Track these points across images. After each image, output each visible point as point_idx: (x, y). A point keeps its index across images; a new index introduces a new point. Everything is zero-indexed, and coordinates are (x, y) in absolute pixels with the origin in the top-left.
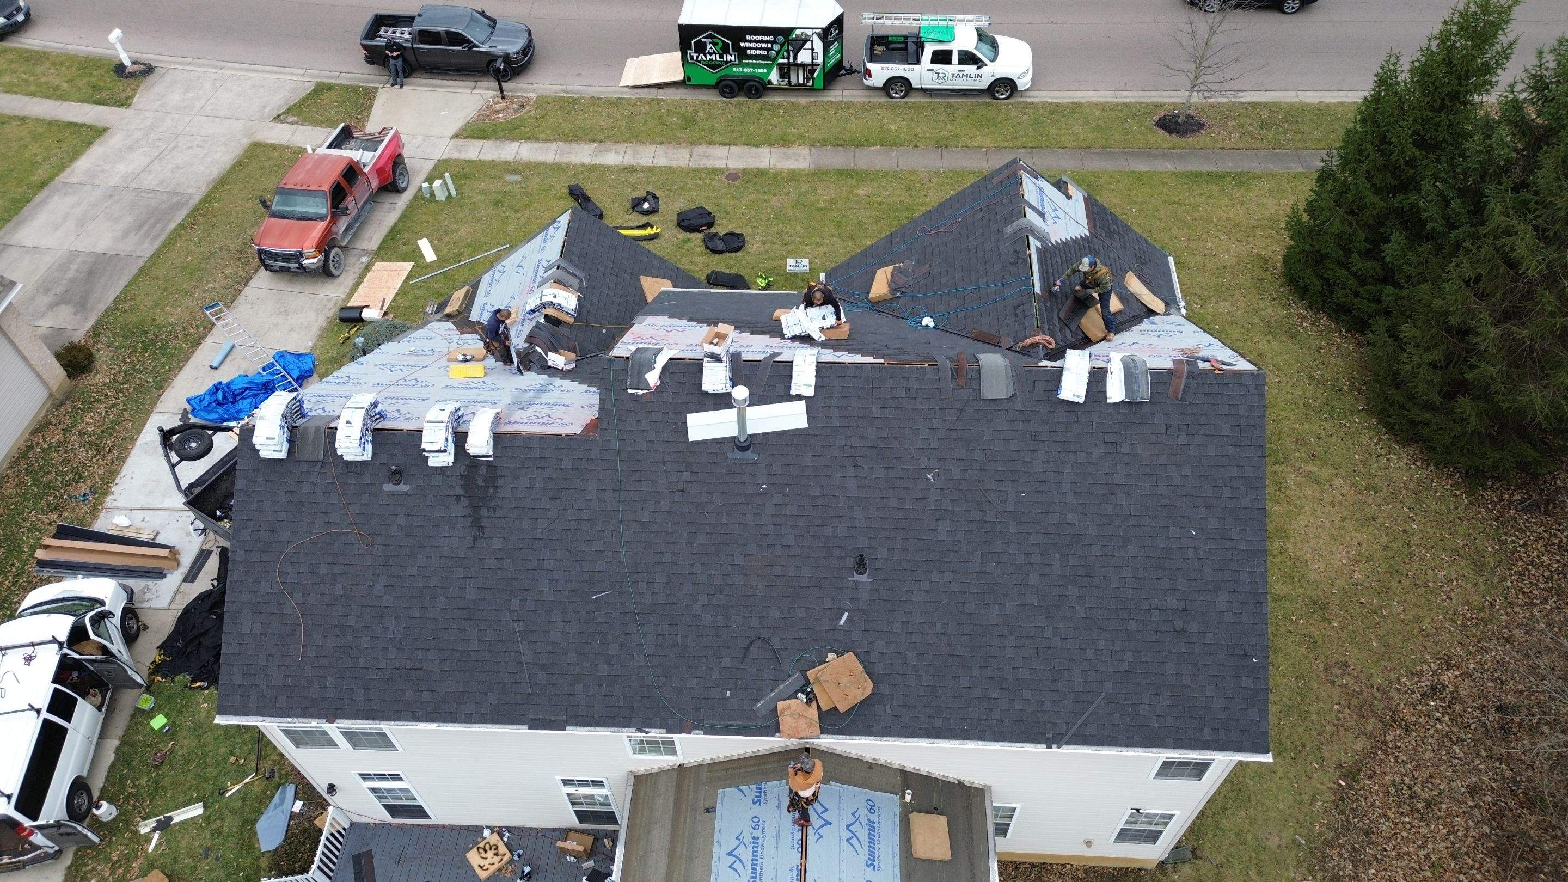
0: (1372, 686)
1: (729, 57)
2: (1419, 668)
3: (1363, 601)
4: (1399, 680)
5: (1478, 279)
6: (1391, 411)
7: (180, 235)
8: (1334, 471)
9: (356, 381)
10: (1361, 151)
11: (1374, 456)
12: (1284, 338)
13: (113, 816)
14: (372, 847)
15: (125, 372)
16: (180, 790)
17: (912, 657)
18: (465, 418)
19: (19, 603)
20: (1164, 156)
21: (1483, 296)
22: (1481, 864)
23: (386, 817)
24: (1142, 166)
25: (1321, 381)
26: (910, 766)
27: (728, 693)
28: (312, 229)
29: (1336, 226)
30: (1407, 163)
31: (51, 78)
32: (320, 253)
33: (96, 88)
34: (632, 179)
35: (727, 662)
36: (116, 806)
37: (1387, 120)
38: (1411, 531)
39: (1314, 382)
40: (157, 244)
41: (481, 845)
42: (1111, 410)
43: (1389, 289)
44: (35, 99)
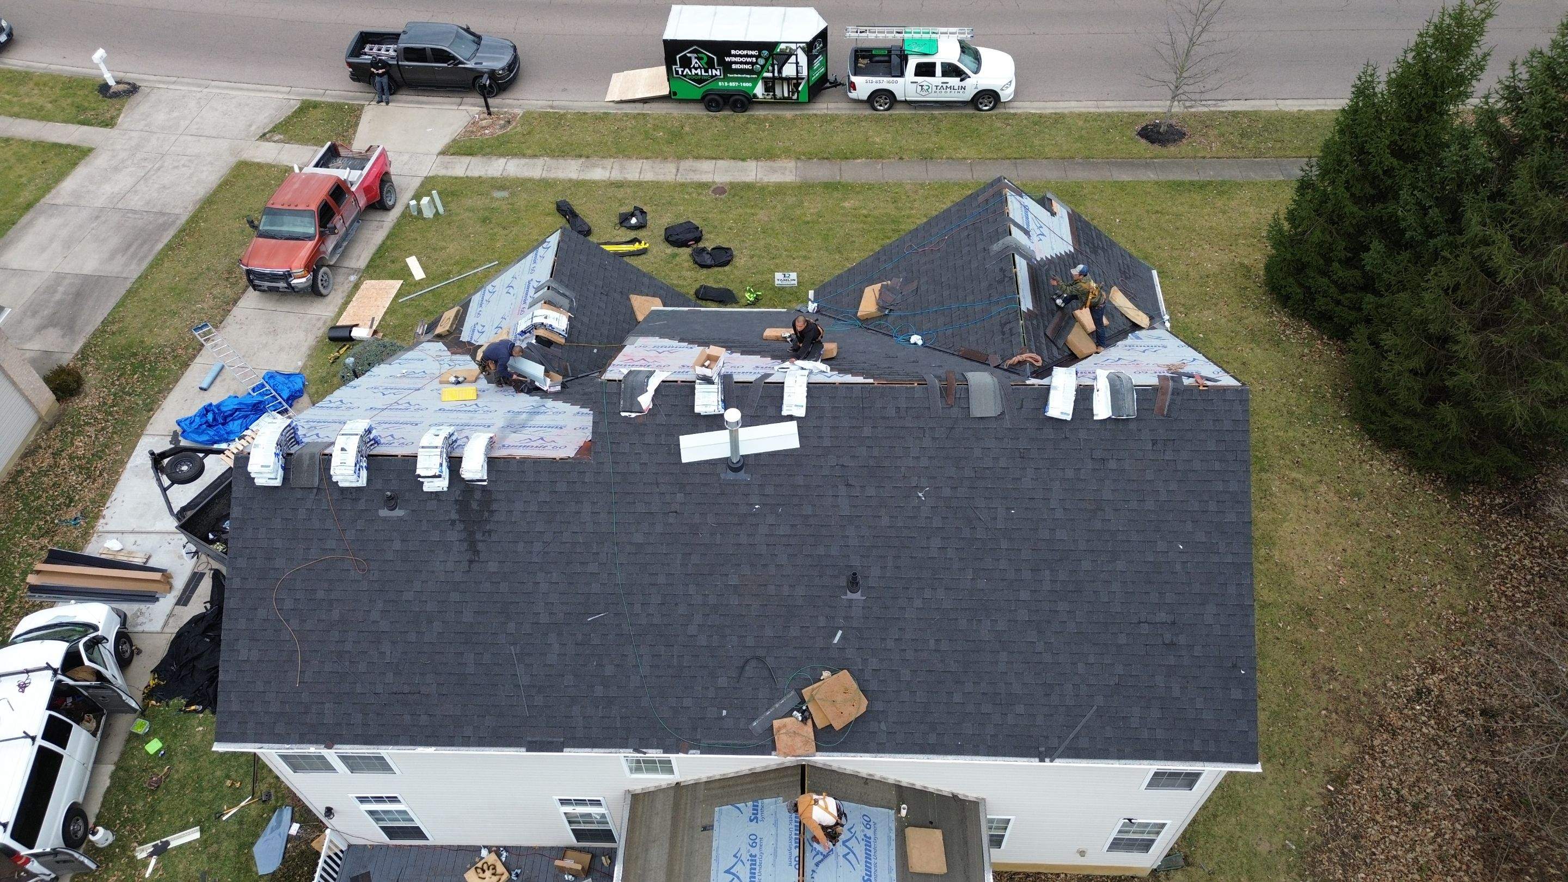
0: (1359, 691)
1: (714, 71)
2: (1405, 672)
3: (1349, 606)
4: (1385, 685)
5: (1456, 287)
6: (1374, 418)
7: (167, 256)
8: (1319, 478)
9: (349, 405)
10: (1340, 162)
11: (1357, 463)
12: (1267, 346)
13: (109, 841)
14: (370, 868)
15: (115, 395)
16: (176, 815)
17: (906, 674)
18: (459, 443)
19: (11, 629)
20: (1147, 166)
21: (1461, 303)
22: (1468, 866)
23: (384, 839)
24: (1125, 176)
25: (1304, 388)
26: (905, 781)
27: (724, 712)
28: (301, 248)
29: (1316, 236)
30: (1385, 172)
31: (35, 99)
32: (309, 272)
33: (80, 108)
34: (620, 194)
35: (722, 682)
36: (112, 831)
37: (1365, 131)
38: (1395, 537)
39: (1298, 390)
40: (145, 265)
41: (479, 865)
42: (1098, 426)
43: (1370, 298)
44: (19, 120)
